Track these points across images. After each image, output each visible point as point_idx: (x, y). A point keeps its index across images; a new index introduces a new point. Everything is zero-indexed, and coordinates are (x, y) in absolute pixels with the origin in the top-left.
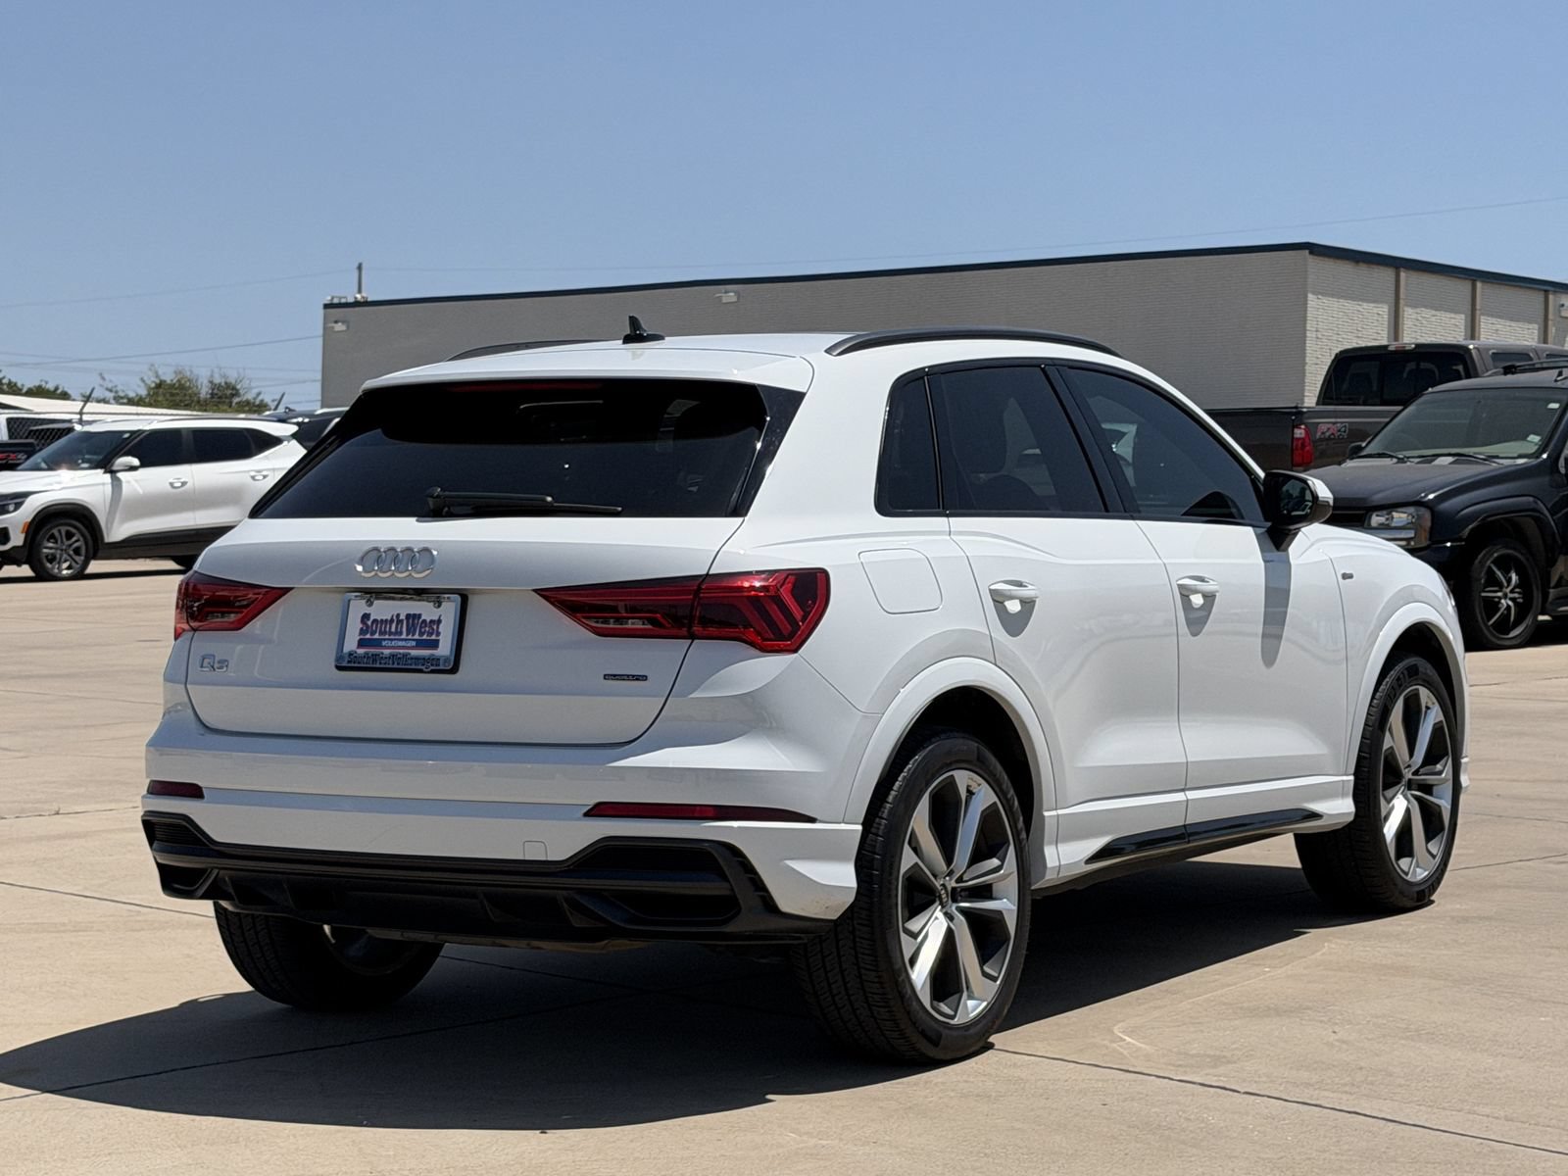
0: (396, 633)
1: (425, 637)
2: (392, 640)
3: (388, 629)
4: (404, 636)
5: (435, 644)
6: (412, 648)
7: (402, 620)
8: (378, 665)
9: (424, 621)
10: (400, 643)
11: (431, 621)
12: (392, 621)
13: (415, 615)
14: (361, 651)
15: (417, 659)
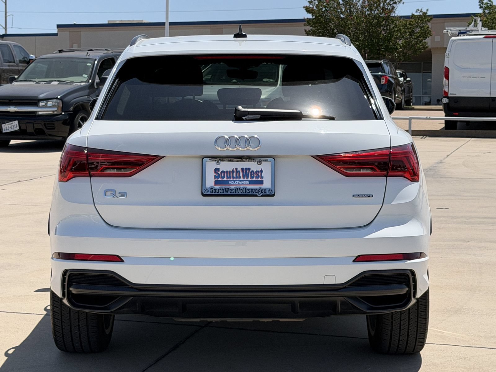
0: (237, 177)
1: (254, 179)
2: (235, 181)
3: (231, 176)
4: (242, 179)
5: (261, 183)
6: (248, 184)
7: (239, 171)
8: (229, 193)
9: (253, 171)
10: (240, 182)
11: (257, 171)
12: (233, 171)
13: (246, 169)
14: (217, 187)
15: (252, 190)
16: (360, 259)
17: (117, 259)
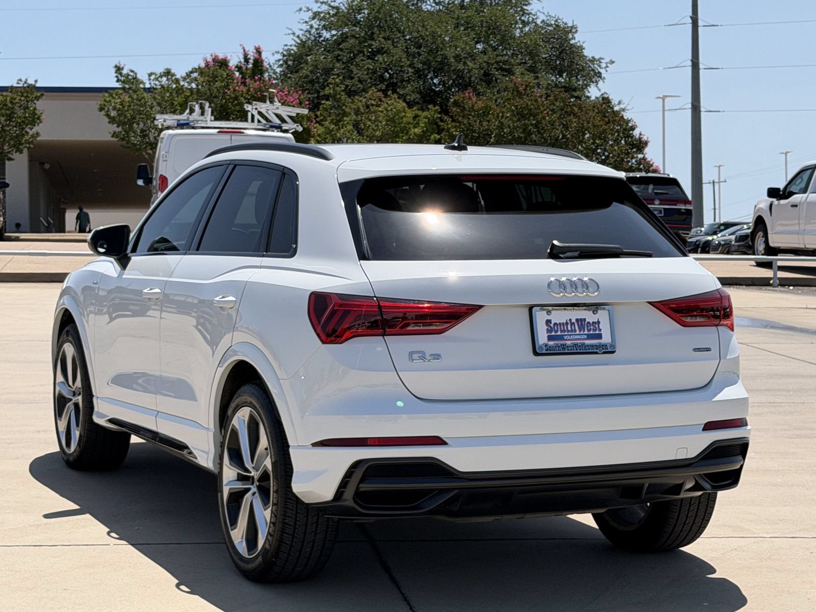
0: (572, 331)
1: (591, 332)
2: (570, 335)
3: (565, 329)
4: (578, 332)
5: (599, 336)
6: (585, 339)
7: (574, 323)
8: (566, 351)
9: (589, 323)
10: (576, 337)
11: (593, 322)
12: (567, 323)
13: (581, 319)
14: (551, 343)
15: (592, 346)
16: (710, 426)
17: (437, 441)
